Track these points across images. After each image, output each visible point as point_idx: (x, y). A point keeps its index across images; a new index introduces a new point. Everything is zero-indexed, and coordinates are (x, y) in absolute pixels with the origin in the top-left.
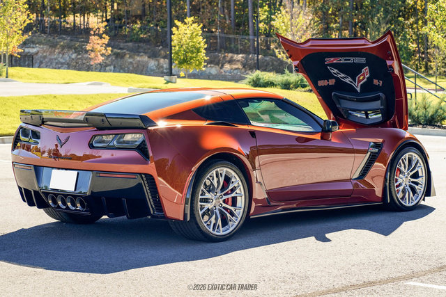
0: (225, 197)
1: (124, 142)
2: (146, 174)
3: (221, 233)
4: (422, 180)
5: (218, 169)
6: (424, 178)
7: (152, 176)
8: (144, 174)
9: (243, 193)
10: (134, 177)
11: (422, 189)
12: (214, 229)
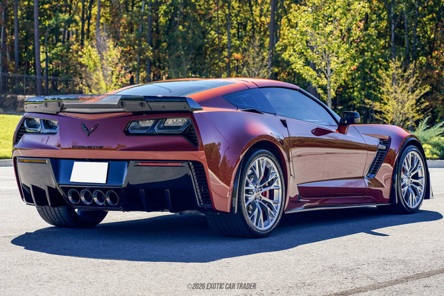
0: (264, 190)
1: (165, 128)
2: (193, 162)
3: (263, 228)
4: (422, 182)
5: (260, 159)
6: (424, 179)
7: (201, 163)
8: (191, 161)
9: (280, 186)
10: (180, 164)
11: (423, 191)
12: (257, 224)
